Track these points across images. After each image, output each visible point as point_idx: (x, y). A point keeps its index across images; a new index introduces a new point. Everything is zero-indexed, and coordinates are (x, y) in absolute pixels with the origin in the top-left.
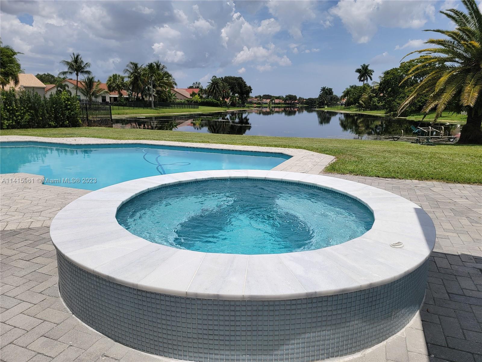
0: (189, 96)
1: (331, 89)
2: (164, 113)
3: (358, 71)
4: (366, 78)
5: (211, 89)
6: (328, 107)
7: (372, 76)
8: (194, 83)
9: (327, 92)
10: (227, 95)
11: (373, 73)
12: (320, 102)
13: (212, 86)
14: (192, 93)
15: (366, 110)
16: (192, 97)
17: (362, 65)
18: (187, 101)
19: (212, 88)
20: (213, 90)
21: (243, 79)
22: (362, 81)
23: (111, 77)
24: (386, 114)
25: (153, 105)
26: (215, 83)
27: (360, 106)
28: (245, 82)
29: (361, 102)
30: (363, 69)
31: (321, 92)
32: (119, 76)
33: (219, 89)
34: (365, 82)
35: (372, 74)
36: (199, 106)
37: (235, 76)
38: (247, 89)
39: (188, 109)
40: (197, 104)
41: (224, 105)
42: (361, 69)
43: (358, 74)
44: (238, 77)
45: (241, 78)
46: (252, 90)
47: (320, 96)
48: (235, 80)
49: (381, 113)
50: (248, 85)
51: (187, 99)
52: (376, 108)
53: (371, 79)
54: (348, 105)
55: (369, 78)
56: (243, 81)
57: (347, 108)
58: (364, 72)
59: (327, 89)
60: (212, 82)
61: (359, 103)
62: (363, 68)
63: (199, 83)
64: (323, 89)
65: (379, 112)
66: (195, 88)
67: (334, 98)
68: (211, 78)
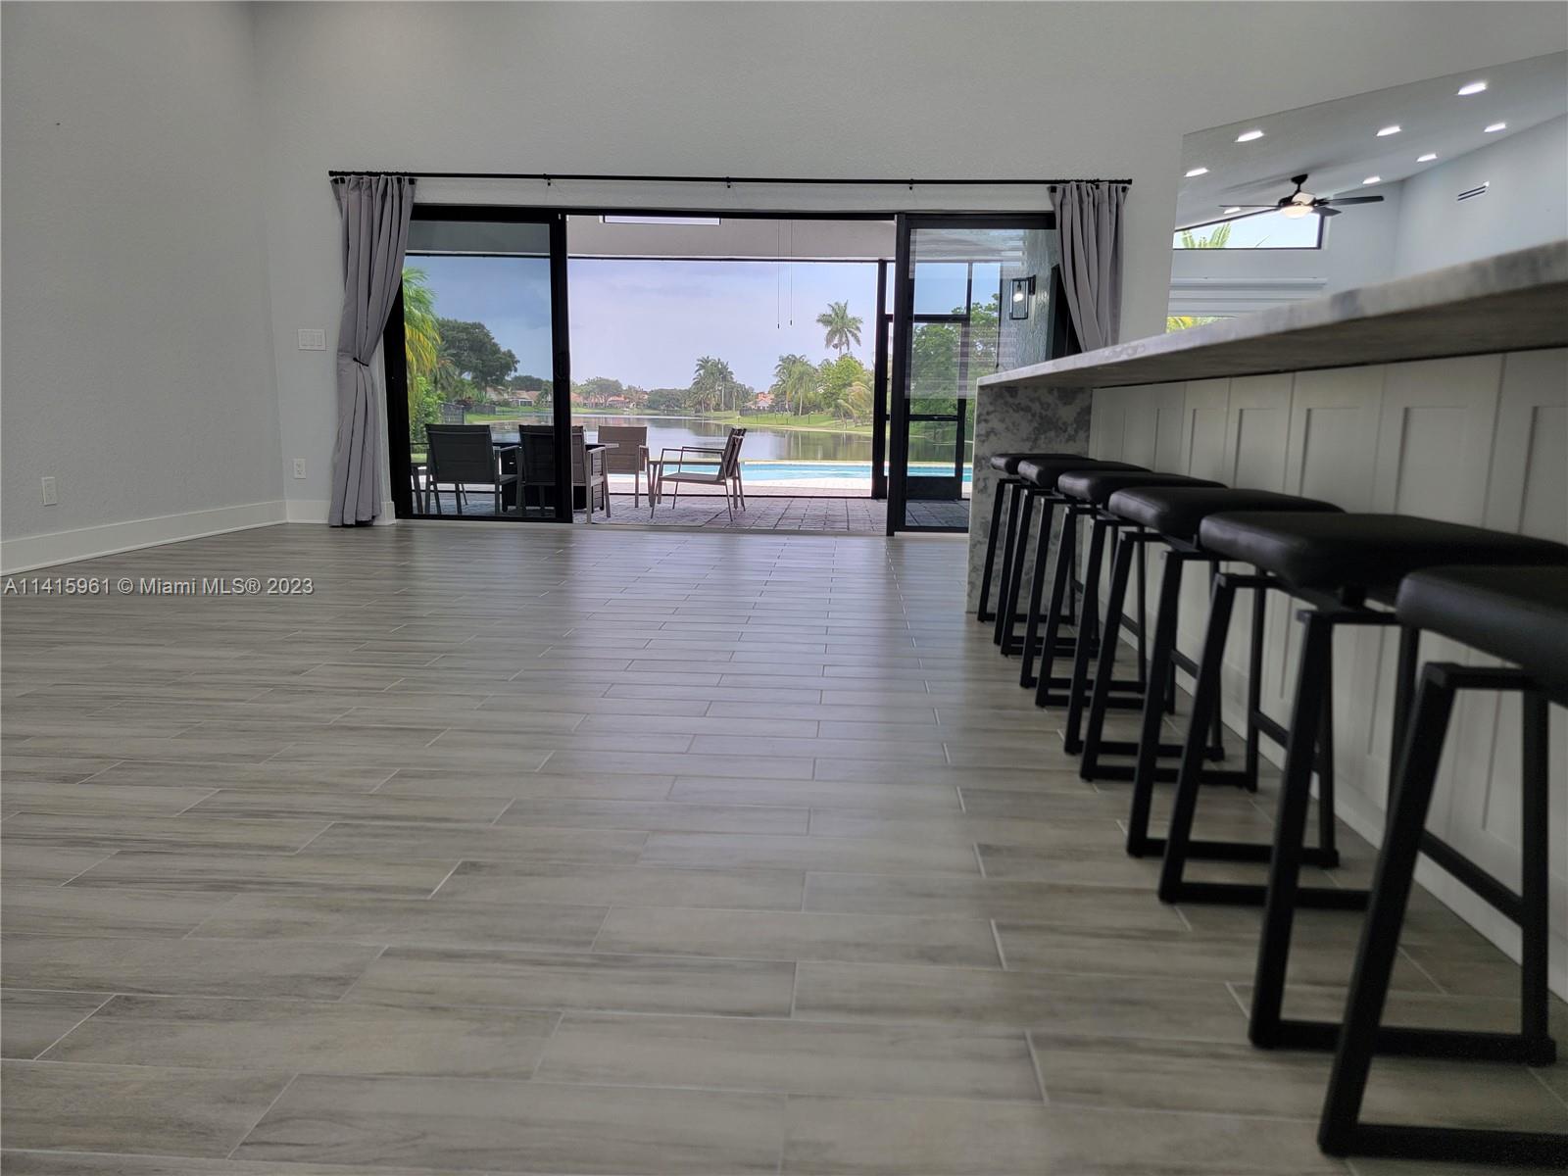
1: (726, 364)
3: (825, 320)
4: (844, 340)
7: (859, 334)
9: (714, 373)
10: (445, 375)
11: (860, 326)
12: (698, 402)
17: (832, 303)
21: (488, 327)
22: (836, 346)
29: (841, 402)
30: (836, 314)
31: (700, 373)
34: (844, 348)
35: (858, 329)
37: (461, 320)
38: (503, 361)
42: (830, 316)
43: (826, 330)
44: (470, 321)
45: (480, 326)
46: (517, 361)
47: (696, 383)
50: (503, 349)
53: (858, 341)
54: (806, 408)
55: (851, 338)
56: (487, 335)
58: (839, 325)
59: (714, 365)
61: (837, 406)
62: (835, 311)
64: (704, 364)
67: (737, 391)
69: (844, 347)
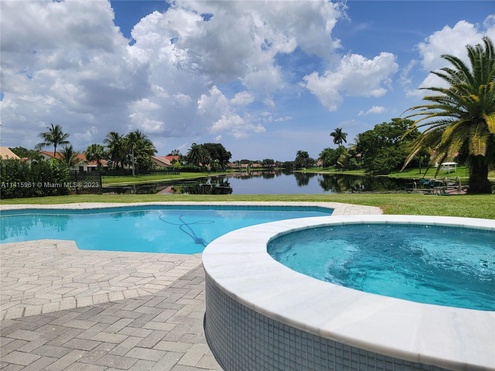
0: (169, 163)
1: (307, 152)
2: (146, 180)
3: (333, 134)
4: (340, 141)
5: (191, 155)
6: (306, 169)
7: (346, 139)
8: (173, 151)
9: (303, 156)
10: (207, 160)
11: (346, 136)
12: (297, 165)
13: (192, 152)
14: (172, 160)
15: (345, 171)
16: (172, 164)
17: (336, 129)
18: (167, 168)
19: (193, 154)
20: (193, 157)
21: (223, 145)
22: (337, 143)
23: (90, 147)
24: (365, 173)
25: (134, 172)
26: (195, 150)
27: (338, 167)
28: (224, 148)
29: (338, 162)
31: (298, 156)
32: (99, 146)
33: (199, 155)
36: (180, 173)
37: (214, 143)
38: (227, 155)
39: (170, 176)
40: (178, 171)
41: (204, 170)
42: (335, 133)
43: (333, 138)
44: (217, 143)
45: (220, 145)
46: (232, 155)
47: (297, 159)
48: (215, 146)
49: (360, 173)
50: (228, 151)
51: (167, 166)
52: (355, 168)
53: (345, 142)
54: (326, 166)
55: (343, 141)
56: (222, 147)
57: (326, 169)
58: (338, 136)
59: (303, 153)
60: (192, 149)
61: (337, 164)
62: (337, 131)
63: (178, 151)
64: (299, 153)
65: (358, 171)
66: (174, 155)
67: (311, 161)
68: (191, 145)
69: (340, 144)
